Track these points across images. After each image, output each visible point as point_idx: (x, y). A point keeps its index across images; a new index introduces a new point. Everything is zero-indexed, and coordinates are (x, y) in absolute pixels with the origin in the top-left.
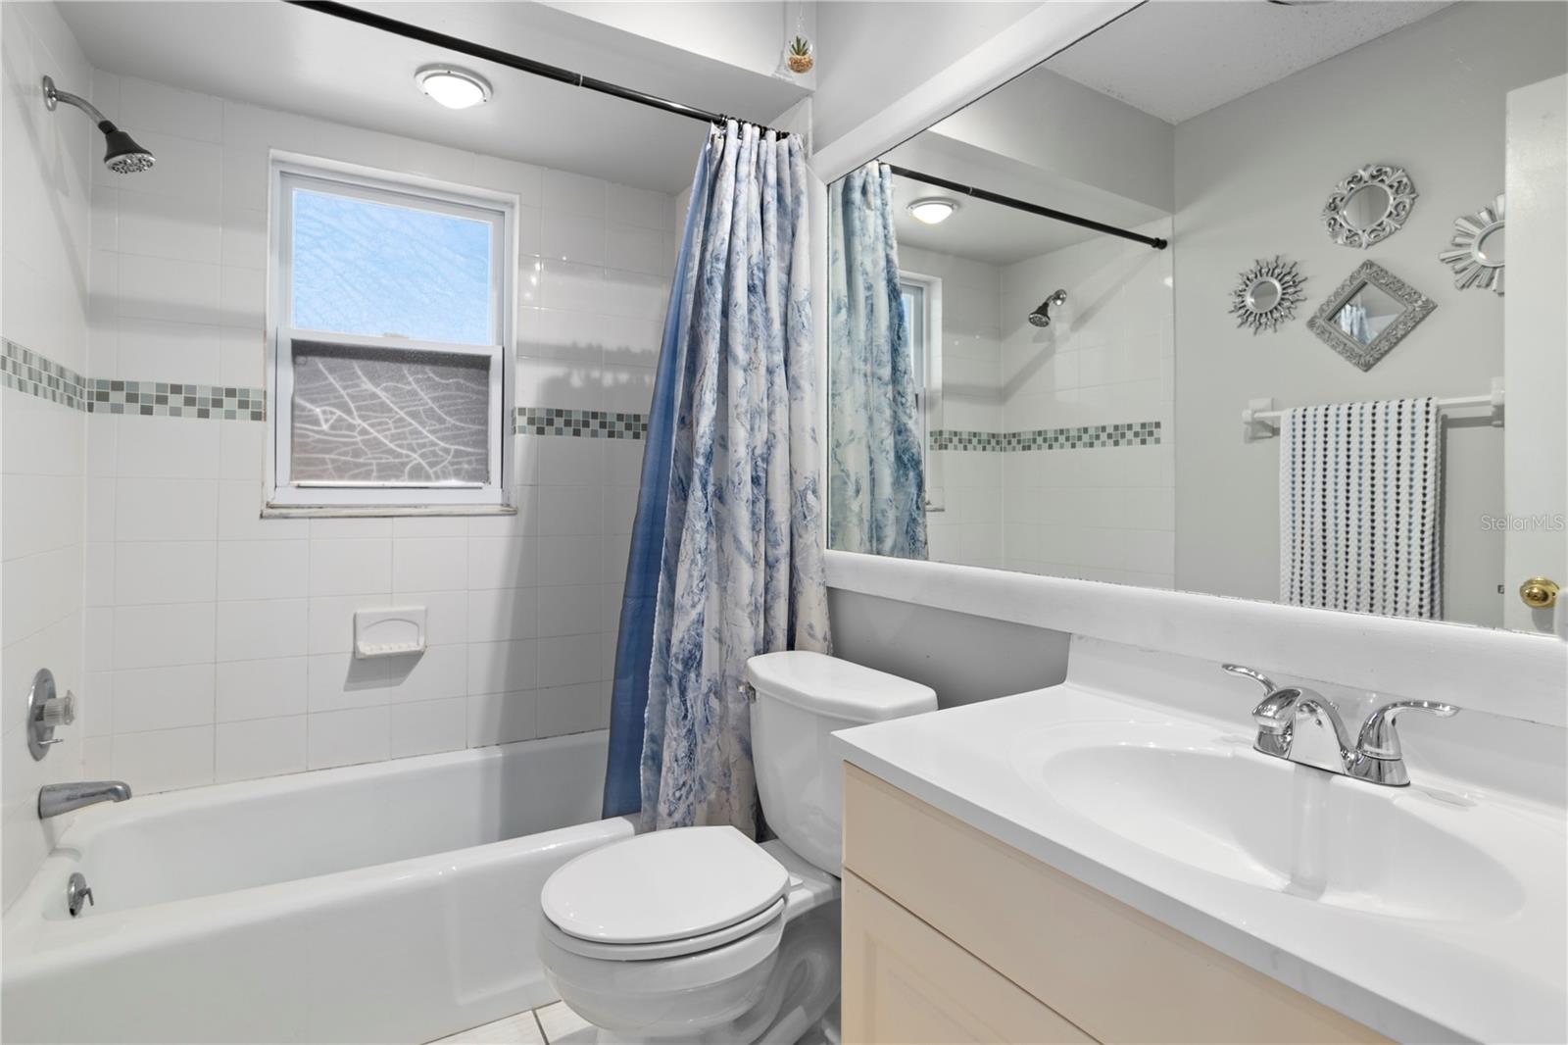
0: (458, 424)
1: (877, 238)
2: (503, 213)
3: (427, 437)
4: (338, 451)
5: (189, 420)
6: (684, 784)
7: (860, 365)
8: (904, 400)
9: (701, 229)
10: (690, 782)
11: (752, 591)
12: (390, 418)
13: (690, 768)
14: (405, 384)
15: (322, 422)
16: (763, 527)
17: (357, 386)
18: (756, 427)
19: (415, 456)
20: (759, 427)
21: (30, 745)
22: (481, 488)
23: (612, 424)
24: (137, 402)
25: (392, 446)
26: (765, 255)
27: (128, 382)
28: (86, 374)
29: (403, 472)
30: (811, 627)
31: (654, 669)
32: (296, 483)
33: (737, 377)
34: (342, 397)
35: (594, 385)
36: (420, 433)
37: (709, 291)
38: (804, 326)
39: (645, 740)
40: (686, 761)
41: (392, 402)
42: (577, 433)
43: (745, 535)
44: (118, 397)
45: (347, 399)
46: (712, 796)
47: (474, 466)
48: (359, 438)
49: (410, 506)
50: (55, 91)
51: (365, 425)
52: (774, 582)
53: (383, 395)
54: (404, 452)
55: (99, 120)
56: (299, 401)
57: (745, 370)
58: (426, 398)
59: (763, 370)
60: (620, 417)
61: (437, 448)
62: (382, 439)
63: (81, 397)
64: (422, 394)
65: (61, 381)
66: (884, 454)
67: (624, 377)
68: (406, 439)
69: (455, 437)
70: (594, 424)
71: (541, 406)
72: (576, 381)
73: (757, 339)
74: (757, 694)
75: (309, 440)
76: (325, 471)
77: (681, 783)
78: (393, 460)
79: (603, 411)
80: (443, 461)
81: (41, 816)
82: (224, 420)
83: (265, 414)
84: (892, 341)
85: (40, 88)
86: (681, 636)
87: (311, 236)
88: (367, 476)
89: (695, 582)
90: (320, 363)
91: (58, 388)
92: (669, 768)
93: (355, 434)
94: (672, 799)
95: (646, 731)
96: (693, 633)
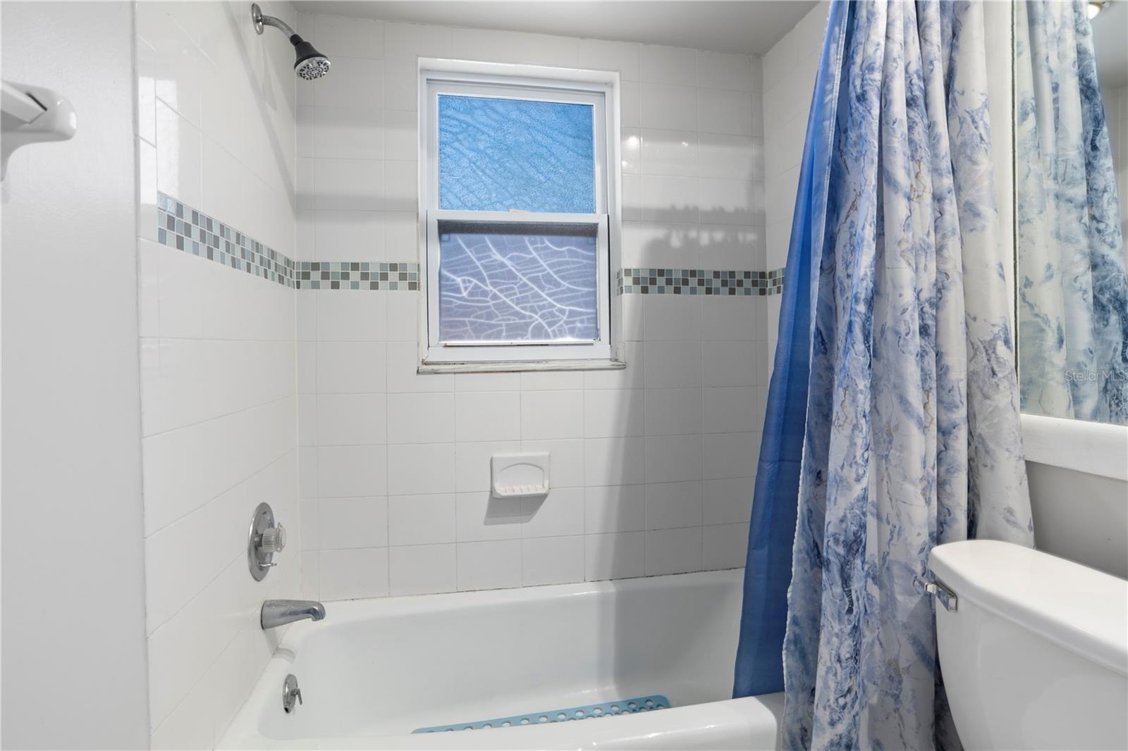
0: (570, 286)
1: (1064, 24)
2: (604, 93)
3: (545, 300)
4: (475, 314)
5: (365, 290)
6: (849, 691)
7: (1050, 185)
8: (1102, 226)
9: (842, 42)
10: (855, 688)
11: (924, 463)
12: (516, 284)
13: (855, 671)
14: (526, 253)
15: (463, 290)
16: (934, 385)
17: (489, 257)
18: (921, 266)
19: (536, 317)
20: (926, 266)
21: (251, 570)
22: (592, 344)
23: (709, 281)
24: (329, 279)
25: (517, 308)
26: (926, 61)
27: (322, 263)
28: (295, 258)
29: (527, 331)
30: (1010, 511)
31: (798, 544)
32: (444, 342)
33: (899, 208)
34: (477, 267)
35: (690, 244)
36: (539, 296)
37: (861, 109)
38: (982, 139)
39: (788, 623)
40: (851, 663)
41: (517, 269)
42: (677, 291)
43: (915, 396)
44: (316, 276)
45: (481, 268)
46: (874, 700)
47: (586, 325)
48: (491, 303)
49: (533, 362)
50: (261, 16)
51: (495, 291)
52: (951, 453)
53: (508, 263)
54: (528, 313)
55: (290, 35)
56: (445, 272)
57: (909, 199)
58: (544, 265)
59: (928, 198)
60: (716, 274)
61: (554, 310)
62: (510, 303)
63: (291, 277)
64: (542, 262)
65: (273, 262)
66: (1080, 294)
67: (719, 236)
68: (528, 302)
69: (568, 299)
70: (693, 282)
71: (644, 267)
72: (676, 241)
73: (919, 162)
74: (961, 602)
75: (453, 306)
76: (465, 332)
77: (846, 689)
78: (518, 321)
79: (701, 269)
80: (559, 321)
81: (263, 628)
82: (389, 291)
83: (419, 283)
84: (1086, 152)
85: (250, 14)
86: (841, 514)
87: (451, 132)
88: (498, 336)
89: (859, 452)
90: (459, 239)
91: (269, 268)
92: (829, 670)
93: (488, 299)
94: (834, 706)
95: (789, 613)
96: (858, 512)
